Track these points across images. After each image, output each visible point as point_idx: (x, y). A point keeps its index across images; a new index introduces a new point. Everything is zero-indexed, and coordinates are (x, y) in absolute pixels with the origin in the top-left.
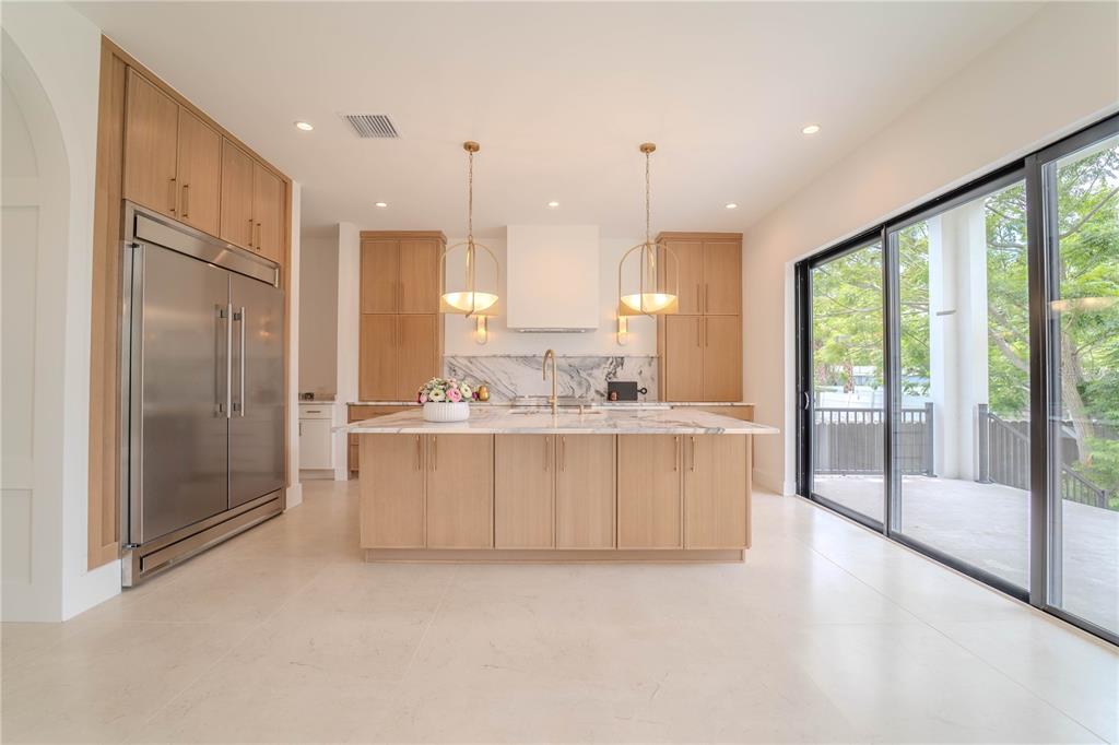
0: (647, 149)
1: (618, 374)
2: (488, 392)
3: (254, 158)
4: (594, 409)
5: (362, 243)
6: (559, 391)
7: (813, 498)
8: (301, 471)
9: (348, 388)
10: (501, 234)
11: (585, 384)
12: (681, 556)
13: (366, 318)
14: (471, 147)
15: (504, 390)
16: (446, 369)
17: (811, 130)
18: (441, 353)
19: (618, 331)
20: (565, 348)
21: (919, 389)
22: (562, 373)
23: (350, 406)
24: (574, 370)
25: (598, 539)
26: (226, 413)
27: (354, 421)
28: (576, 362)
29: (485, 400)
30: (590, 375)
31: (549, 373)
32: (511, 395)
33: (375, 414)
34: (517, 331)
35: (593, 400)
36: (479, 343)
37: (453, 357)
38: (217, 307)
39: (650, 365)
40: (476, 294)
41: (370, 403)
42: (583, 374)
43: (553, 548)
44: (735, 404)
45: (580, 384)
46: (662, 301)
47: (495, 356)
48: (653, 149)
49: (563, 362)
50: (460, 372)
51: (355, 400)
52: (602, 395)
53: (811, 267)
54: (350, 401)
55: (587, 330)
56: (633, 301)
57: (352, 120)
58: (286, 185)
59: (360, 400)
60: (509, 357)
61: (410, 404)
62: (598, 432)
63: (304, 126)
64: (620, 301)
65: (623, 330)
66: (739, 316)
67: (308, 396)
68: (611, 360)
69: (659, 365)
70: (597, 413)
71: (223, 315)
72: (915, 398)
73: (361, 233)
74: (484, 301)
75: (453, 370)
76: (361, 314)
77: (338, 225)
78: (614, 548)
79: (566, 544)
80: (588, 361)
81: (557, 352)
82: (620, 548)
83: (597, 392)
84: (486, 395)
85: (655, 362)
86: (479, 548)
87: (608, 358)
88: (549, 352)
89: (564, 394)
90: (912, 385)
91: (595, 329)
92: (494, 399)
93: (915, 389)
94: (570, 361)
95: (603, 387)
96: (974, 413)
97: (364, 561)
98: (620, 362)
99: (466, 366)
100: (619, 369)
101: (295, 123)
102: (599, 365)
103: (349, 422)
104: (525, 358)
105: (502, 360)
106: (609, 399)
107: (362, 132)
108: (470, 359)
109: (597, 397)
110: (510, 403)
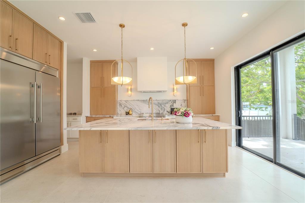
0: (184, 25)
1: (174, 106)
2: (132, 112)
3: (48, 32)
4: (167, 117)
5: (91, 64)
6: (155, 111)
7: (243, 148)
8: (67, 138)
9: (86, 111)
10: (135, 60)
11: (163, 109)
12: (202, 175)
13: (92, 88)
14: (122, 26)
15: (137, 111)
16: (118, 104)
17: (245, 15)
18: (116, 99)
19: (174, 91)
20: (156, 97)
21: (264, 109)
22: (155, 105)
23: (87, 117)
24: (159, 104)
25: (169, 169)
26: (34, 121)
27: (88, 122)
28: (160, 102)
29: (131, 114)
30: (165, 106)
31: (151, 106)
32: (139, 113)
33: (95, 120)
34: (141, 92)
35: (166, 114)
36: (128, 96)
37: (121, 101)
38: (31, 83)
39: (184, 102)
40: (123, 77)
41: (93, 116)
42: (163, 106)
43: (152, 173)
44: (213, 115)
45: (162, 109)
46: (191, 79)
47: (134, 100)
48: (187, 25)
49: (156, 102)
50: (122, 105)
51: (89, 115)
52: (169, 112)
53: (240, 68)
54: (87, 115)
55: (164, 91)
56: (181, 79)
57: (78, 15)
58: (61, 43)
59: (91, 115)
60: (138, 100)
61: (106, 116)
62: (169, 129)
63: (62, 19)
64: (176, 80)
65: (175, 91)
66: (213, 86)
67: (70, 114)
68: (171, 101)
69: (187, 103)
70: (168, 119)
71: (33, 86)
72: (262, 111)
73: (90, 61)
74: (127, 80)
75: (121, 105)
76: (91, 87)
77: (82, 58)
78: (175, 172)
79: (157, 171)
80: (164, 102)
81: (153, 98)
82: (178, 172)
83: (167, 111)
84: (131, 113)
85: (186, 102)
86: (123, 172)
87: (171, 100)
88: (150, 98)
89: (156, 112)
90: (261, 108)
91: (166, 91)
92: (134, 114)
93: (262, 109)
94: (158, 101)
95: (169, 110)
96: (292, 117)
97: (82, 177)
98: (175, 101)
99: (125, 104)
100: (174, 104)
101: (59, 17)
102: (168, 103)
103: (86, 122)
104: (144, 101)
105: (137, 101)
106: (171, 113)
107: (83, 21)
108: (126, 101)
109: (167, 113)
110: (138, 116)
